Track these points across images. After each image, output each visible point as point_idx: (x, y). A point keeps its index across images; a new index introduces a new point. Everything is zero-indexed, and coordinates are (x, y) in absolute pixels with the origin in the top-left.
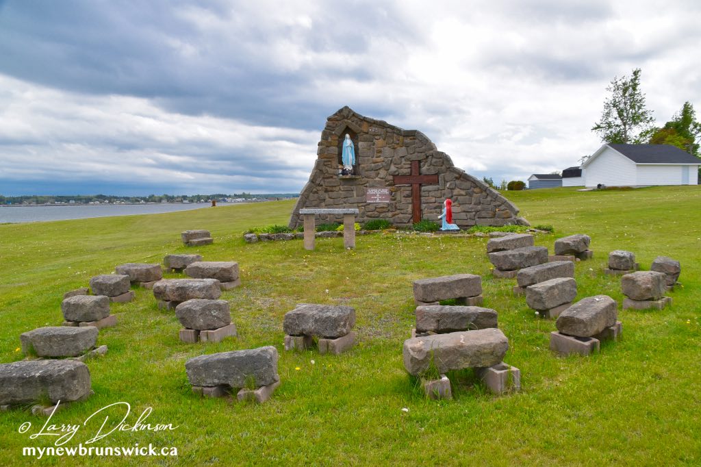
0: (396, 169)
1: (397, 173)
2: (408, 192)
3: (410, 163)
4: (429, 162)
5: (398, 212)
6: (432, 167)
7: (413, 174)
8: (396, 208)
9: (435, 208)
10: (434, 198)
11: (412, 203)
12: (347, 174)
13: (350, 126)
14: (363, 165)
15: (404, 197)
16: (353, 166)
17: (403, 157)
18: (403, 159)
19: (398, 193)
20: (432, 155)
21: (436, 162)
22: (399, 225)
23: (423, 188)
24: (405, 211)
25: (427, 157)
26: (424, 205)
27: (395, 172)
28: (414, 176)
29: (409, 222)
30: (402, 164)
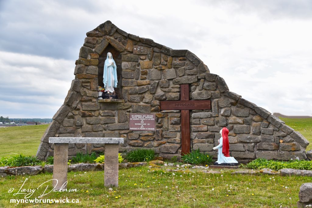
0: (163, 93)
1: (164, 97)
2: (176, 119)
3: (178, 86)
4: (201, 85)
5: (164, 140)
6: (204, 92)
7: (182, 99)
8: (162, 136)
9: (207, 137)
10: (206, 127)
11: (181, 131)
12: (108, 98)
13: (112, 44)
14: (126, 88)
15: (172, 124)
16: (115, 88)
17: (172, 79)
18: (171, 82)
19: (166, 120)
20: (205, 78)
21: (208, 86)
22: (166, 155)
23: (193, 115)
24: (173, 139)
25: (199, 80)
26: (195, 134)
27: (162, 96)
28: (183, 101)
29: (177, 153)
30: (170, 88)
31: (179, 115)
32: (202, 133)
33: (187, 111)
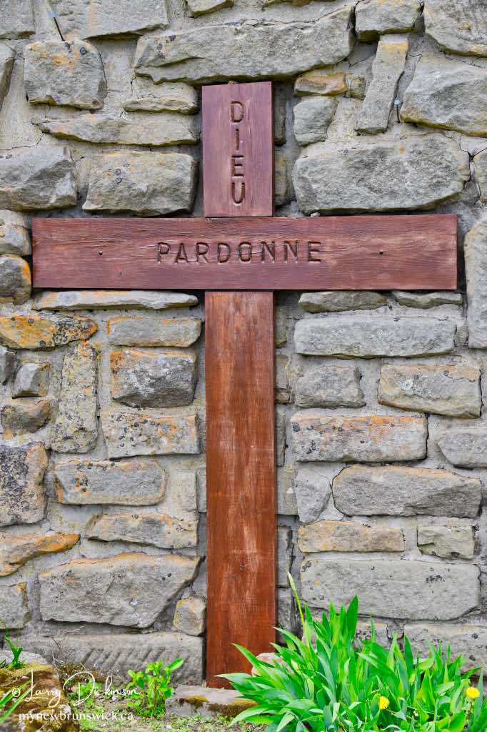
2: (162, 364)
11: (209, 450)
17: (129, 38)
20: (417, 31)
23: (305, 331)
31: (187, 328)
32: (379, 476)
33: (257, 303)
